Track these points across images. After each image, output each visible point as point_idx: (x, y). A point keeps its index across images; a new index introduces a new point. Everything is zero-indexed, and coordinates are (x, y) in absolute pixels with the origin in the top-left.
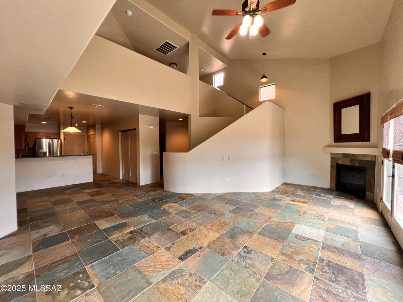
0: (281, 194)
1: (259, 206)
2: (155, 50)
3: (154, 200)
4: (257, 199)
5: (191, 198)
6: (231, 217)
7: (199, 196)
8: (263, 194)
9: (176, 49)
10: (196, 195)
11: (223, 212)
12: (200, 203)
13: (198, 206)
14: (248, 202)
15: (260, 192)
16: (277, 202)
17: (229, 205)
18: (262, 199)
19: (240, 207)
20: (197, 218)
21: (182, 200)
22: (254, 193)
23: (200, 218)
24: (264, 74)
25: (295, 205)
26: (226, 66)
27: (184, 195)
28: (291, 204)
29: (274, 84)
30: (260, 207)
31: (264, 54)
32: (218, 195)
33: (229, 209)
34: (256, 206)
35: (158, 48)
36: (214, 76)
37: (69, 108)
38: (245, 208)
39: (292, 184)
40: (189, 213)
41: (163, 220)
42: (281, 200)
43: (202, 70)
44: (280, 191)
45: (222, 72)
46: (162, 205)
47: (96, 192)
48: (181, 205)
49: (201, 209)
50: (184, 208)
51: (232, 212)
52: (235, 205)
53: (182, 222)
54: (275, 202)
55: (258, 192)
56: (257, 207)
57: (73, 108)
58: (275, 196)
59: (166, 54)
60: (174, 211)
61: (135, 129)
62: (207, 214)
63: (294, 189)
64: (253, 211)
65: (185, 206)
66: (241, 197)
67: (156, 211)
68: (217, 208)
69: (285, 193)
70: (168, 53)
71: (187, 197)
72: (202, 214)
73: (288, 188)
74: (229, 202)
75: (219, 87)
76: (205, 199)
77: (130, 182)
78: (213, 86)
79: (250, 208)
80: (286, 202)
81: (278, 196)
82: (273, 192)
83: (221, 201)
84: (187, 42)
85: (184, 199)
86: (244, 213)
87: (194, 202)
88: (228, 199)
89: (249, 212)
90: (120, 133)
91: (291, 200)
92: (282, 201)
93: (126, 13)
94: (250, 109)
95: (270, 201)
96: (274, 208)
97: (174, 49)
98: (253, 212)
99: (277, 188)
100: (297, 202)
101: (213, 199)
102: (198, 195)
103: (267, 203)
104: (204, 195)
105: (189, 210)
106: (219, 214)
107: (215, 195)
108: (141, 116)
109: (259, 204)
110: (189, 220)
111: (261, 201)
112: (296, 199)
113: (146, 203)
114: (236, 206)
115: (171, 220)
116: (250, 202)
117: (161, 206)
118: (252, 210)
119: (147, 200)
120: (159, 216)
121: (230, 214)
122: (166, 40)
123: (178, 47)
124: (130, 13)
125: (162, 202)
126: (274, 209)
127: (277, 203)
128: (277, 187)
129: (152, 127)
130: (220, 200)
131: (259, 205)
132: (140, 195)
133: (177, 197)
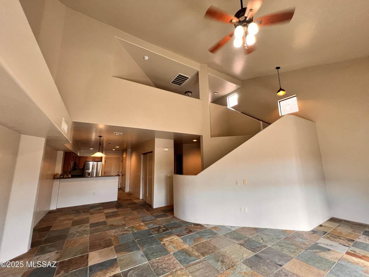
0: (328, 238)
1: (292, 258)
2: (171, 83)
3: (158, 229)
4: (289, 244)
5: (199, 230)
6: (245, 273)
7: (209, 229)
8: (298, 234)
9: (188, 79)
10: (206, 226)
11: (234, 261)
12: (208, 240)
13: (204, 245)
14: (273, 247)
15: (293, 231)
16: (323, 254)
17: (245, 249)
18: (297, 243)
19: (261, 254)
20: (197, 266)
21: (188, 233)
22: (284, 232)
23: (201, 266)
24: (280, 88)
25: (358, 264)
26: (239, 86)
27: (193, 225)
28: (349, 262)
29: (296, 96)
30: (294, 260)
31: (278, 68)
32: (233, 229)
33: (245, 256)
34: (286, 256)
35: (173, 81)
36: (228, 97)
37: (99, 136)
38: (268, 259)
39: (345, 221)
40: (190, 255)
41: (156, 262)
42: (329, 250)
43: (216, 93)
44: (325, 233)
45: (236, 93)
46: (164, 238)
47: (113, 212)
48: (185, 241)
49: (206, 250)
50: (186, 246)
51: (249, 262)
52: (254, 250)
53: (176, 271)
54: (319, 254)
55: (290, 231)
56: (288, 259)
57: (102, 136)
58: (318, 242)
59: (180, 85)
60: (174, 250)
61: (152, 152)
62: (212, 262)
63: (350, 231)
64: (281, 266)
65: (188, 242)
66: (264, 236)
67: (154, 246)
68: (228, 252)
69: (334, 236)
70: (182, 84)
71: (196, 228)
72: (205, 260)
73: (339, 228)
74: (245, 244)
75: (233, 108)
76: (215, 234)
77: (147, 203)
78: (228, 107)
79: (276, 260)
80: (339, 256)
81: (323, 242)
82: (314, 232)
83: (235, 241)
84: (197, 72)
85: (191, 231)
86: (266, 268)
87: (201, 237)
88: (245, 237)
89: (275, 268)
90: (142, 156)
91: (348, 253)
92: (332, 253)
93: (144, 58)
94: (267, 124)
95: (310, 250)
96: (317, 265)
97: (186, 80)
98: (280, 268)
99: (321, 226)
100: (360, 258)
101: (226, 236)
102: (209, 227)
103: (306, 253)
104: (216, 227)
105: (191, 250)
106: (228, 263)
107: (230, 230)
108: (157, 140)
109: (291, 252)
110: (186, 267)
111: (295, 247)
112: (358, 251)
113: (149, 233)
114: (255, 253)
115: (165, 264)
116: (278, 247)
117: (161, 239)
118: (280, 263)
119: (151, 228)
120: (155, 254)
121: (244, 267)
122: (179, 73)
123: (190, 77)
124: (147, 58)
125: (166, 234)
126: (318, 268)
127: (322, 256)
128: (321, 223)
129: (166, 149)
130: (234, 239)
131: (292, 256)
132: (147, 221)
133: (184, 228)
